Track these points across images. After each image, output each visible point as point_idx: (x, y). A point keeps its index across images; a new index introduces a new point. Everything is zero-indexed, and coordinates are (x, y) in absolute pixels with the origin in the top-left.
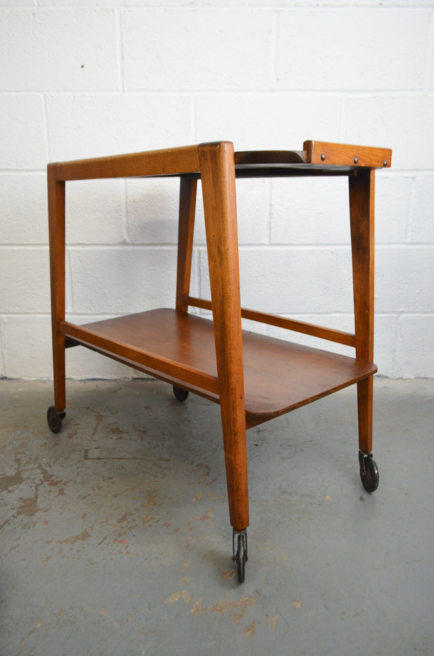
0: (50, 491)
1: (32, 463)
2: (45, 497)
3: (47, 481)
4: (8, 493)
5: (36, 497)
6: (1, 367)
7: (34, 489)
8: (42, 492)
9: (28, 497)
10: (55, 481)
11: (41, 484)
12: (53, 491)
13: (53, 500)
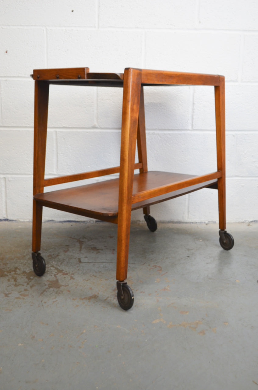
2: (62, 280)
3: (60, 273)
5: (57, 280)
6: (4, 212)
7: (54, 277)
8: (60, 278)
9: (52, 280)
10: (65, 273)
11: (57, 274)
12: (66, 277)
13: (68, 281)
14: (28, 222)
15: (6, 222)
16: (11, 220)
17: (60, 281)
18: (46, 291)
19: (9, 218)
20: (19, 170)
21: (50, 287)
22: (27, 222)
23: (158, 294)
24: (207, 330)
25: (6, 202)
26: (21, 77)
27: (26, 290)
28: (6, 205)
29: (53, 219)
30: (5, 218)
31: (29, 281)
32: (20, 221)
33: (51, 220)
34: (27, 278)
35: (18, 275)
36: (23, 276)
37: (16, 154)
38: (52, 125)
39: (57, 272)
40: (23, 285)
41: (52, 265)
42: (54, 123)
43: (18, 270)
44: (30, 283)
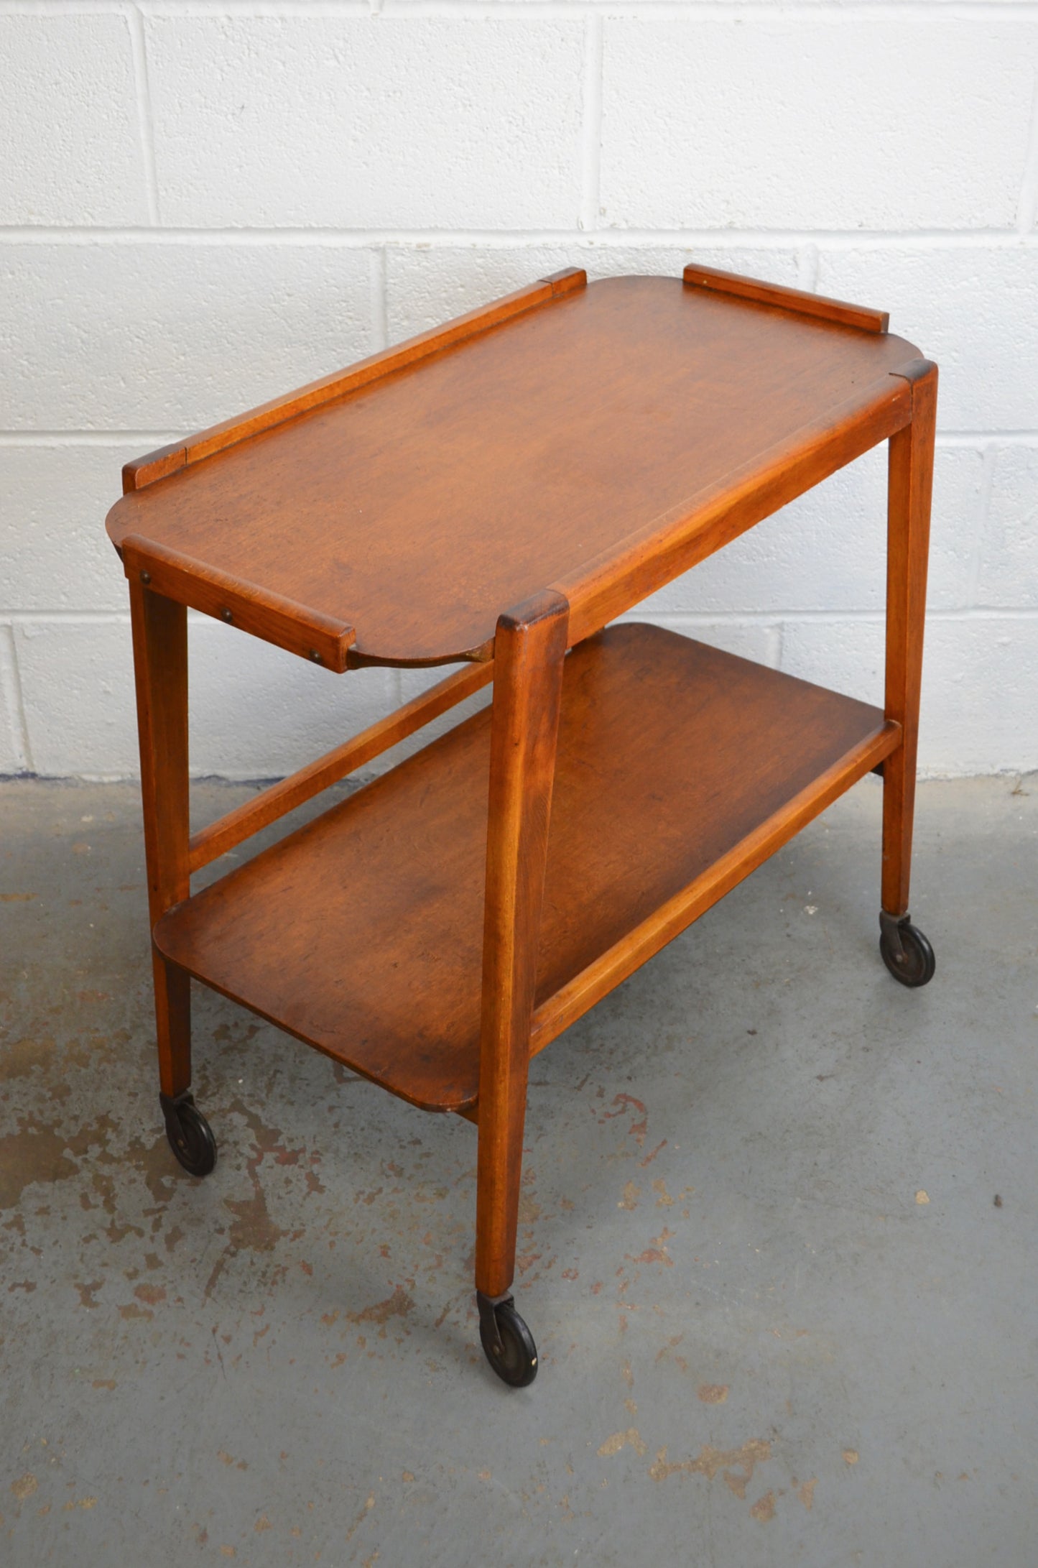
0: (288, 1181)
1: (214, 1094)
2: (279, 1198)
3: (272, 1149)
4: (189, 1185)
5: (261, 1196)
6: (18, 748)
7: (247, 1175)
8: (270, 1184)
9: (243, 1199)
10: (288, 1150)
11: (259, 1160)
12: (294, 1180)
13: (302, 1206)
14: (118, 783)
15: (30, 785)
16: (47, 779)
17: (271, 1203)
18: (226, 1267)
19: (40, 770)
20: (63, 598)
21: (238, 1243)
22: (111, 783)
23: (625, 1285)
24: (782, 1493)
25: (21, 712)
26: (41, 228)
27: (153, 1261)
28: (23, 723)
29: (221, 773)
30: (24, 770)
31: (161, 1204)
32: (85, 781)
33: (209, 777)
34: (148, 1184)
35: (114, 1165)
36: (134, 1174)
37: (48, 535)
38: (194, 424)
39: (255, 1142)
40: (140, 1233)
41: (234, 1095)
42: (198, 415)
43: (110, 1130)
44: (164, 1221)
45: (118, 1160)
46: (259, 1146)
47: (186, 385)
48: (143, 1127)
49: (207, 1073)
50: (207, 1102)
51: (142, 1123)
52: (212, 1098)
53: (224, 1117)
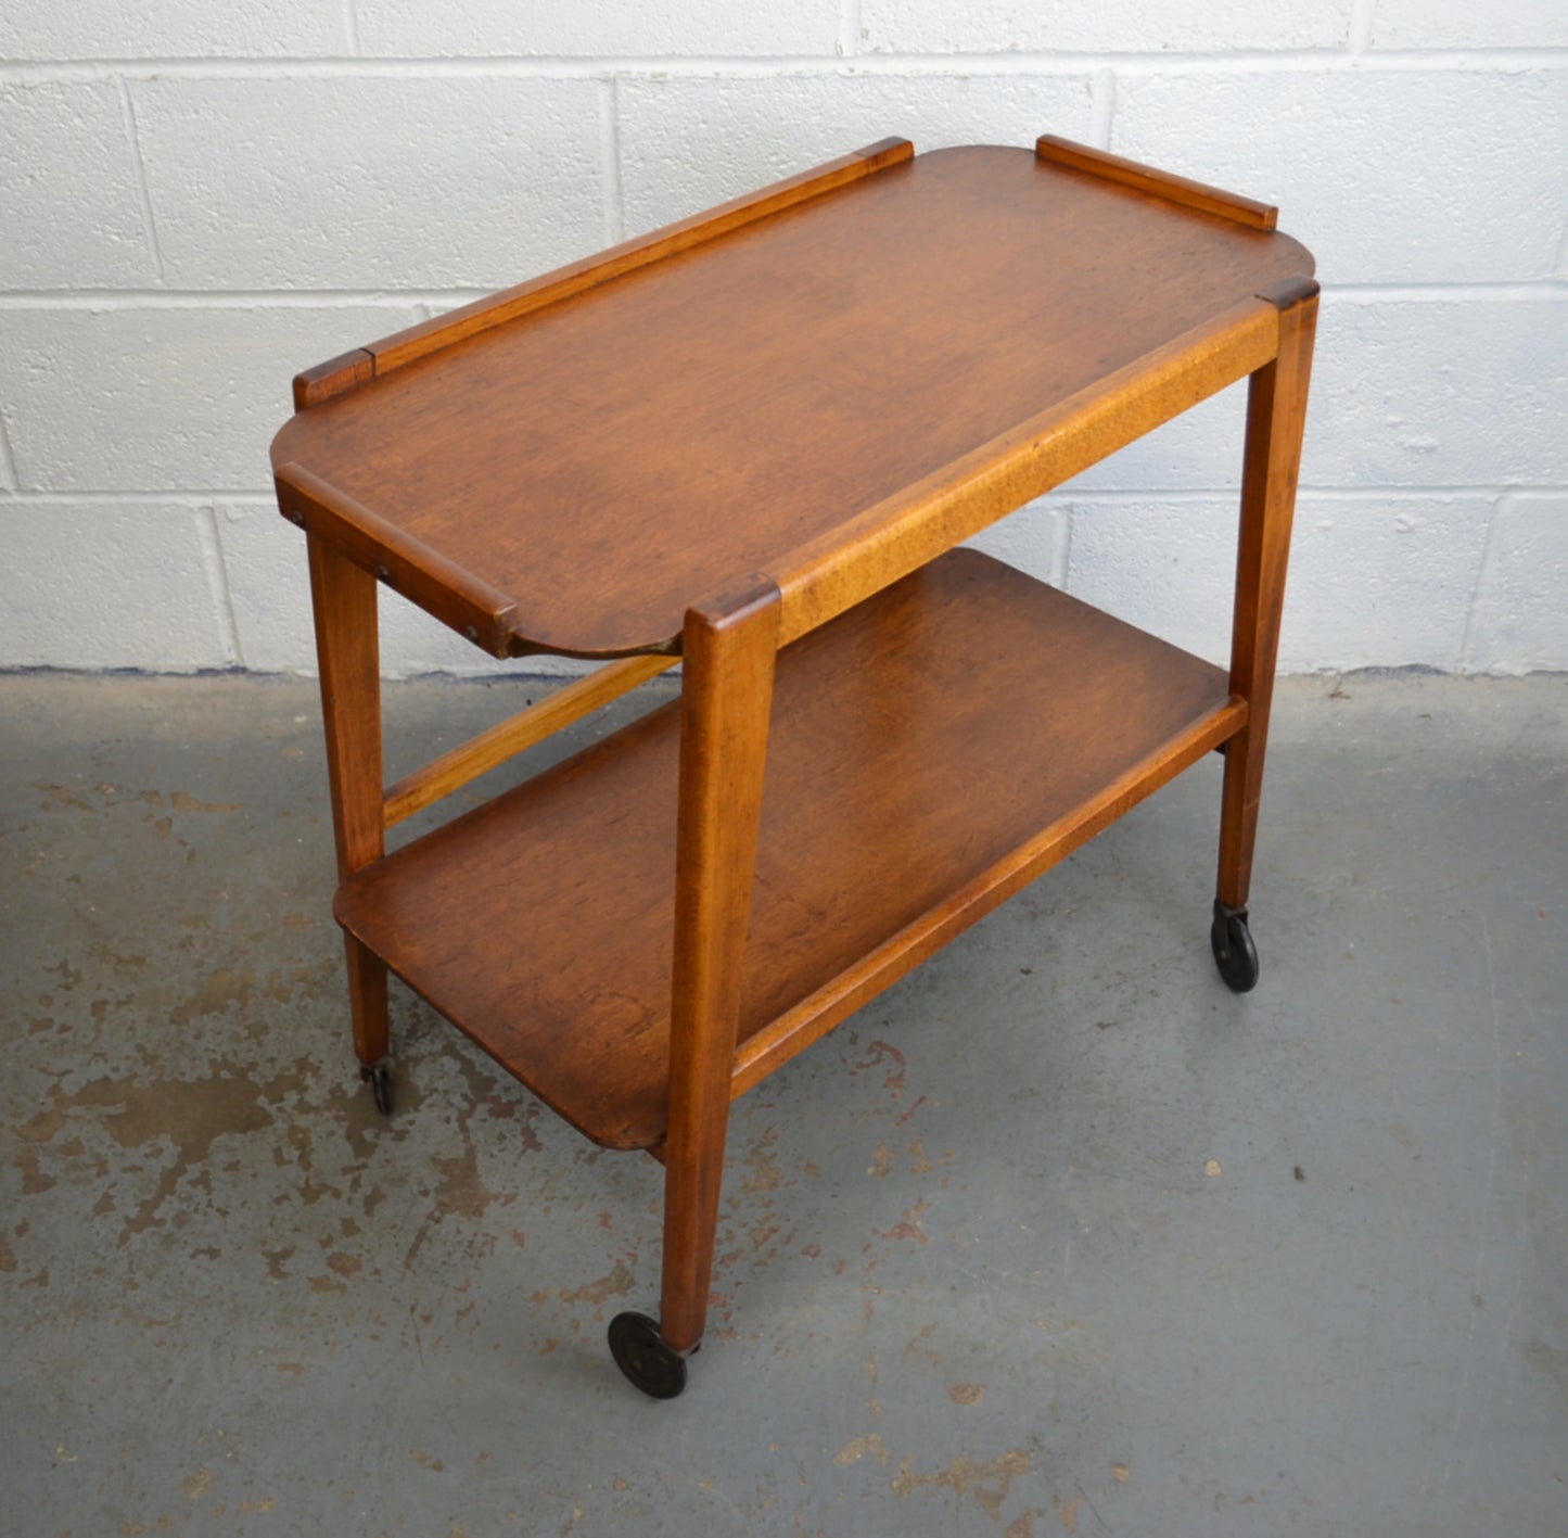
0: (502, 1137)
1: (425, 1035)
2: (492, 1156)
3: (484, 1100)
4: (393, 1139)
5: (471, 1153)
6: (226, 640)
7: (457, 1129)
8: (482, 1140)
9: (451, 1156)
10: (504, 1101)
11: (470, 1113)
12: (508, 1135)
13: (515, 1165)
15: (240, 681)
16: (259, 674)
17: (482, 1162)
18: (429, 1234)
19: (249, 664)
20: (268, 477)
21: (444, 1207)
23: (872, 1264)
24: (1041, 1513)
25: (228, 603)
26: (226, 59)
27: (349, 1227)
28: (231, 613)
29: (446, 668)
30: (234, 664)
31: (362, 1160)
32: (299, 677)
33: (434, 673)
34: (348, 1138)
35: (312, 1116)
36: (333, 1125)
37: (248, 407)
38: (405, 282)
39: (468, 1092)
40: (337, 1194)
41: (447, 1037)
42: (410, 272)
43: (309, 1074)
44: (363, 1181)
45: (316, 1110)
46: (472, 1097)
47: (395, 238)
48: (346, 1071)
49: (418, 1011)
50: (417, 1045)
51: (344, 1068)
52: (423, 1040)
53: (434, 1061)
